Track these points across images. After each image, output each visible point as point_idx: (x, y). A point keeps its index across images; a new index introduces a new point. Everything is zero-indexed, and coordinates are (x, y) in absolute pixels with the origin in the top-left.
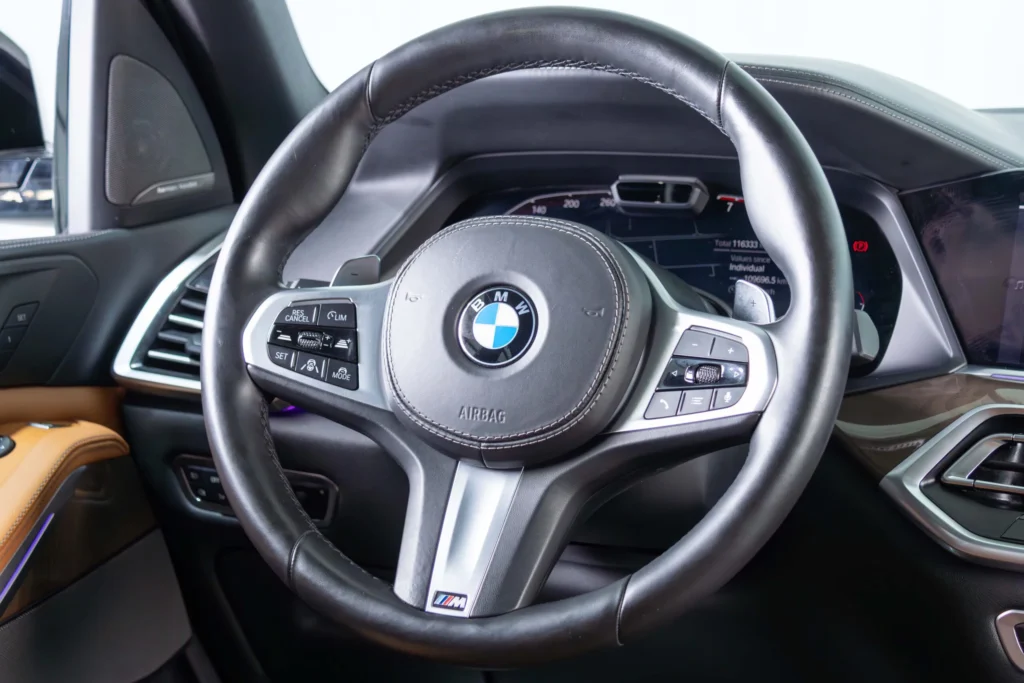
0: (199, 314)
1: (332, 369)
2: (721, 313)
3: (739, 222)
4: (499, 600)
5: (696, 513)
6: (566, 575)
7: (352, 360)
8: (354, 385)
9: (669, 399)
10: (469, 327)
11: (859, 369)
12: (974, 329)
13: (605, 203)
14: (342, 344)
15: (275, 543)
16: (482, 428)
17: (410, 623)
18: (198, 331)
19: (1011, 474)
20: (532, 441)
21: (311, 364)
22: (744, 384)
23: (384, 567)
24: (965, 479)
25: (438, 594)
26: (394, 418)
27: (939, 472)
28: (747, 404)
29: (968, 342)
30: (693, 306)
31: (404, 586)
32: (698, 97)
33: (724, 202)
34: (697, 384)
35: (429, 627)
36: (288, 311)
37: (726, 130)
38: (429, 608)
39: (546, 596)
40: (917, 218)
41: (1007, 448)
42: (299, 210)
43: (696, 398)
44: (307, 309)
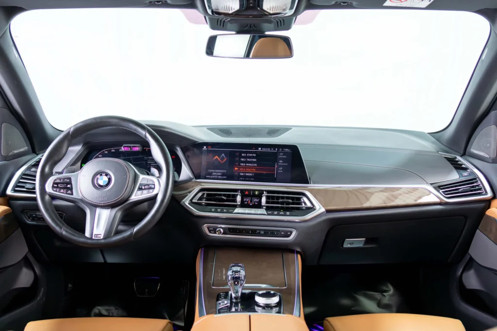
0: (35, 180)
1: (67, 191)
2: (148, 174)
3: (149, 153)
4: (108, 235)
5: (146, 214)
6: (121, 227)
7: (71, 189)
8: (72, 194)
9: (140, 192)
10: (97, 181)
11: (175, 183)
12: (196, 172)
13: (120, 150)
14: (69, 186)
15: (57, 229)
16: (103, 201)
17: (89, 241)
18: (35, 184)
19: (204, 199)
20: (112, 203)
21: (62, 191)
22: (154, 188)
23: (83, 231)
24: (196, 201)
25: (95, 235)
26: (82, 200)
27: (191, 200)
28: (155, 192)
29: (195, 174)
30: (143, 174)
31: (87, 234)
32: (141, 133)
33: (145, 149)
34: (145, 189)
35: (94, 241)
36: (56, 180)
37: (147, 140)
38: (93, 238)
39: (118, 232)
40: (184, 151)
41: (204, 194)
42: (56, 158)
43: (145, 192)
44: (60, 179)
